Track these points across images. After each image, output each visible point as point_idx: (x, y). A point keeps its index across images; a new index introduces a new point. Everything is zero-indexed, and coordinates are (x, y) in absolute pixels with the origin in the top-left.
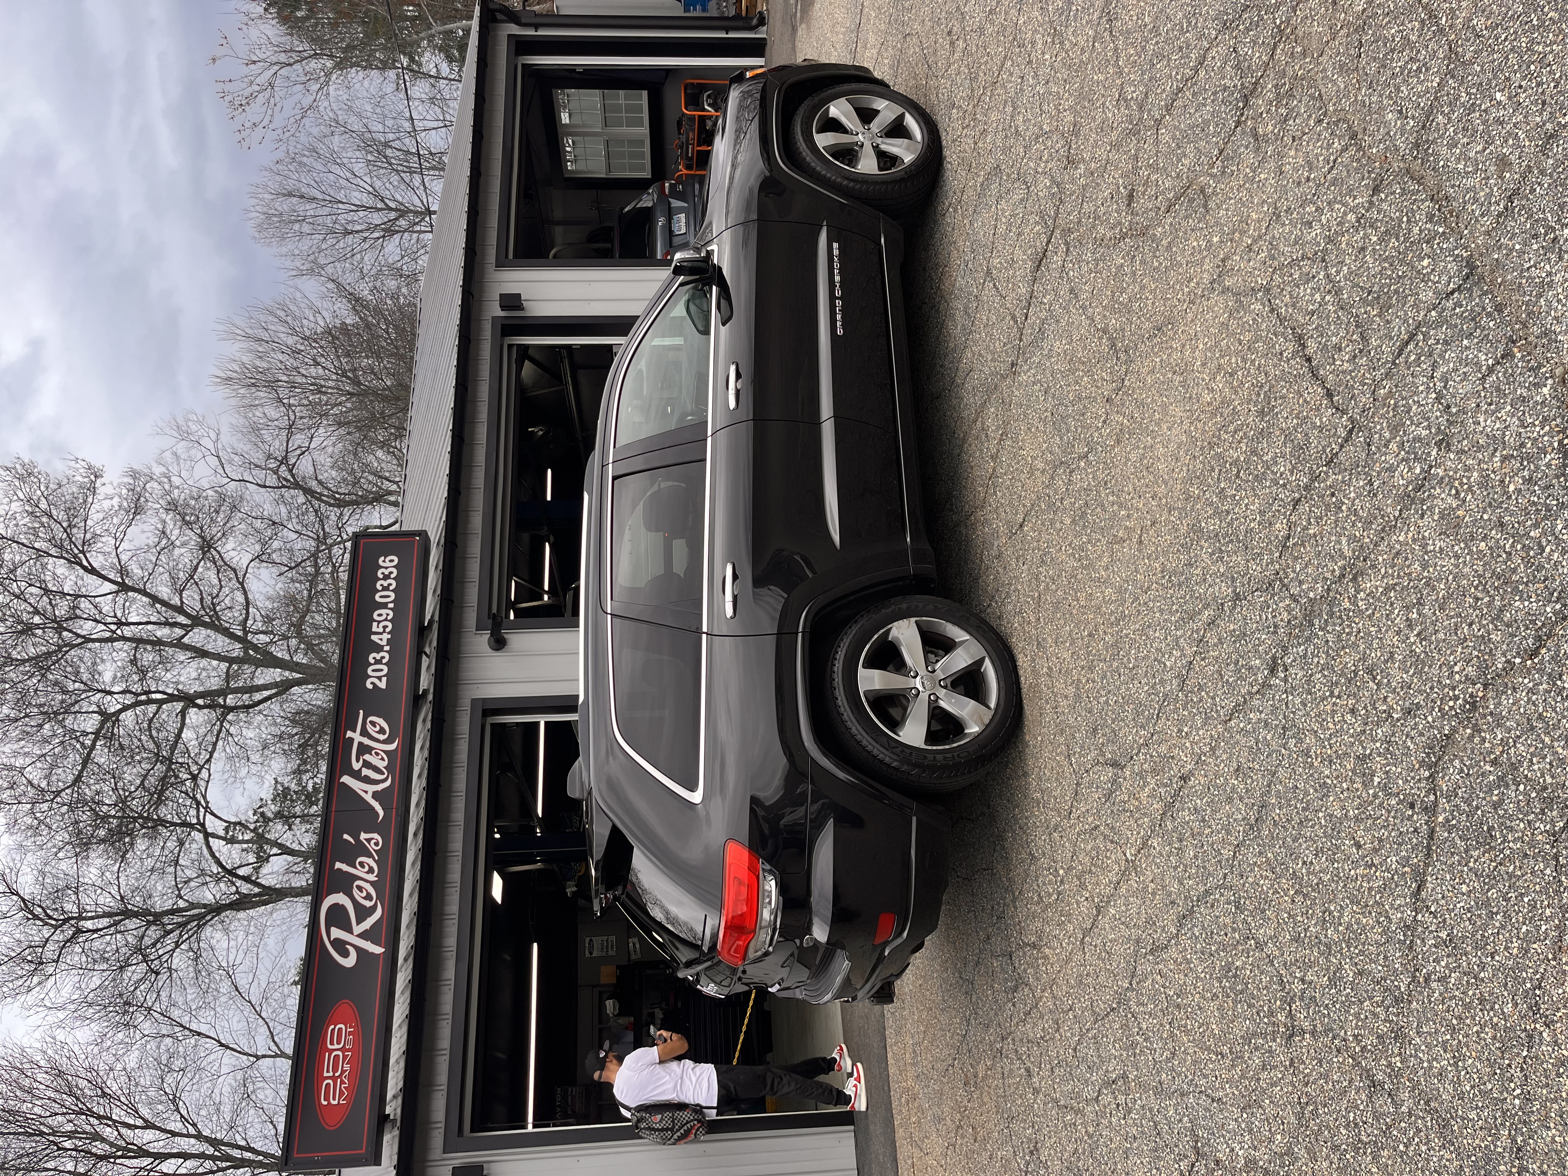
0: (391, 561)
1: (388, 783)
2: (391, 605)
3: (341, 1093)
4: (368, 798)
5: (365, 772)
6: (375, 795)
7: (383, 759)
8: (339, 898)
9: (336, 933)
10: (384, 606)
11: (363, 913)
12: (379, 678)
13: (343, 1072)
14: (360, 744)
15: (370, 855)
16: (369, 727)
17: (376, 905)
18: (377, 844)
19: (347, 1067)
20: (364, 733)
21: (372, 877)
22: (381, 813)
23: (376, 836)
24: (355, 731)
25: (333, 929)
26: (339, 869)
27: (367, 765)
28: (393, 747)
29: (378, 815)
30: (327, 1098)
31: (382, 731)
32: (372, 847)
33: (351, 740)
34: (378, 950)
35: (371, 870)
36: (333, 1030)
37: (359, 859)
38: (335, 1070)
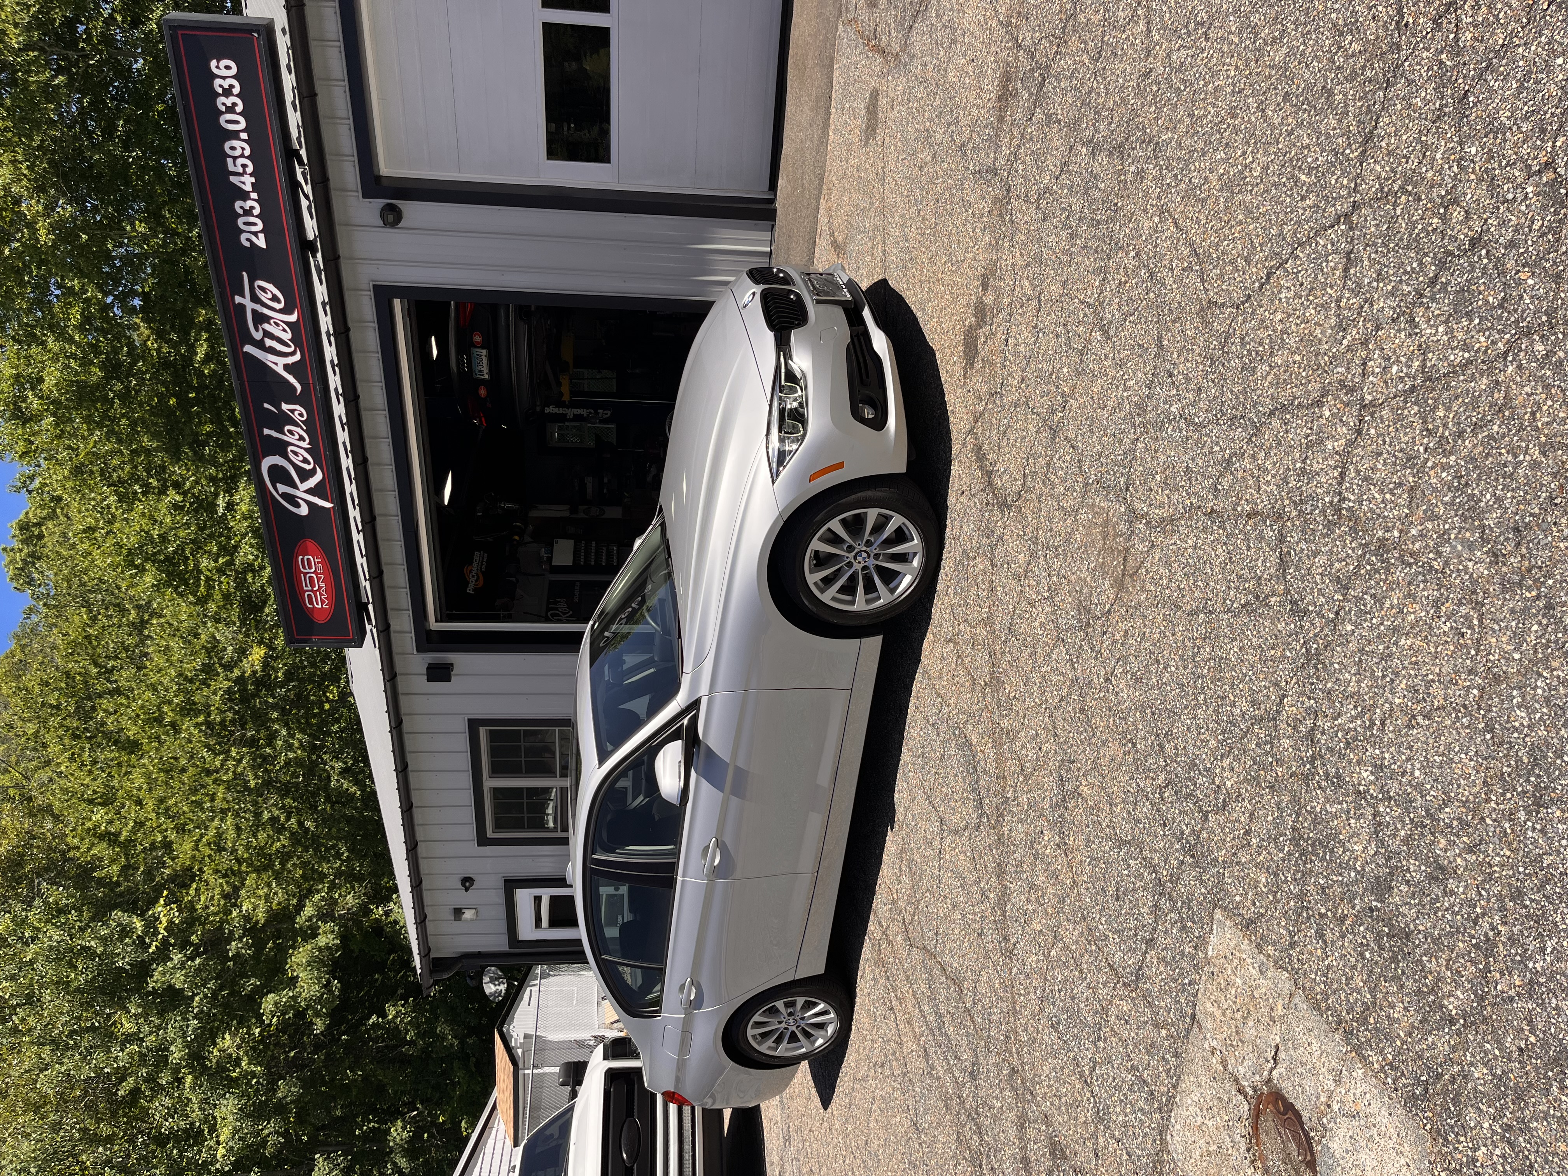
0: (228, 67)
1: (297, 357)
2: (244, 135)
3: (323, 602)
4: (280, 371)
5: (269, 342)
6: (286, 367)
7: (284, 330)
8: (277, 460)
9: (282, 488)
10: (235, 135)
11: (305, 475)
12: (255, 234)
13: (320, 588)
14: (254, 312)
15: (298, 425)
16: (258, 292)
17: (314, 468)
18: (301, 415)
19: (323, 585)
20: (255, 299)
21: (305, 445)
22: (299, 388)
23: (298, 407)
24: (243, 296)
25: (278, 485)
26: (269, 436)
27: (267, 334)
28: (293, 318)
29: (295, 389)
30: (311, 603)
31: (276, 299)
32: (296, 417)
33: (243, 306)
34: (328, 505)
35: (301, 438)
36: (302, 560)
37: (287, 428)
38: (313, 585)
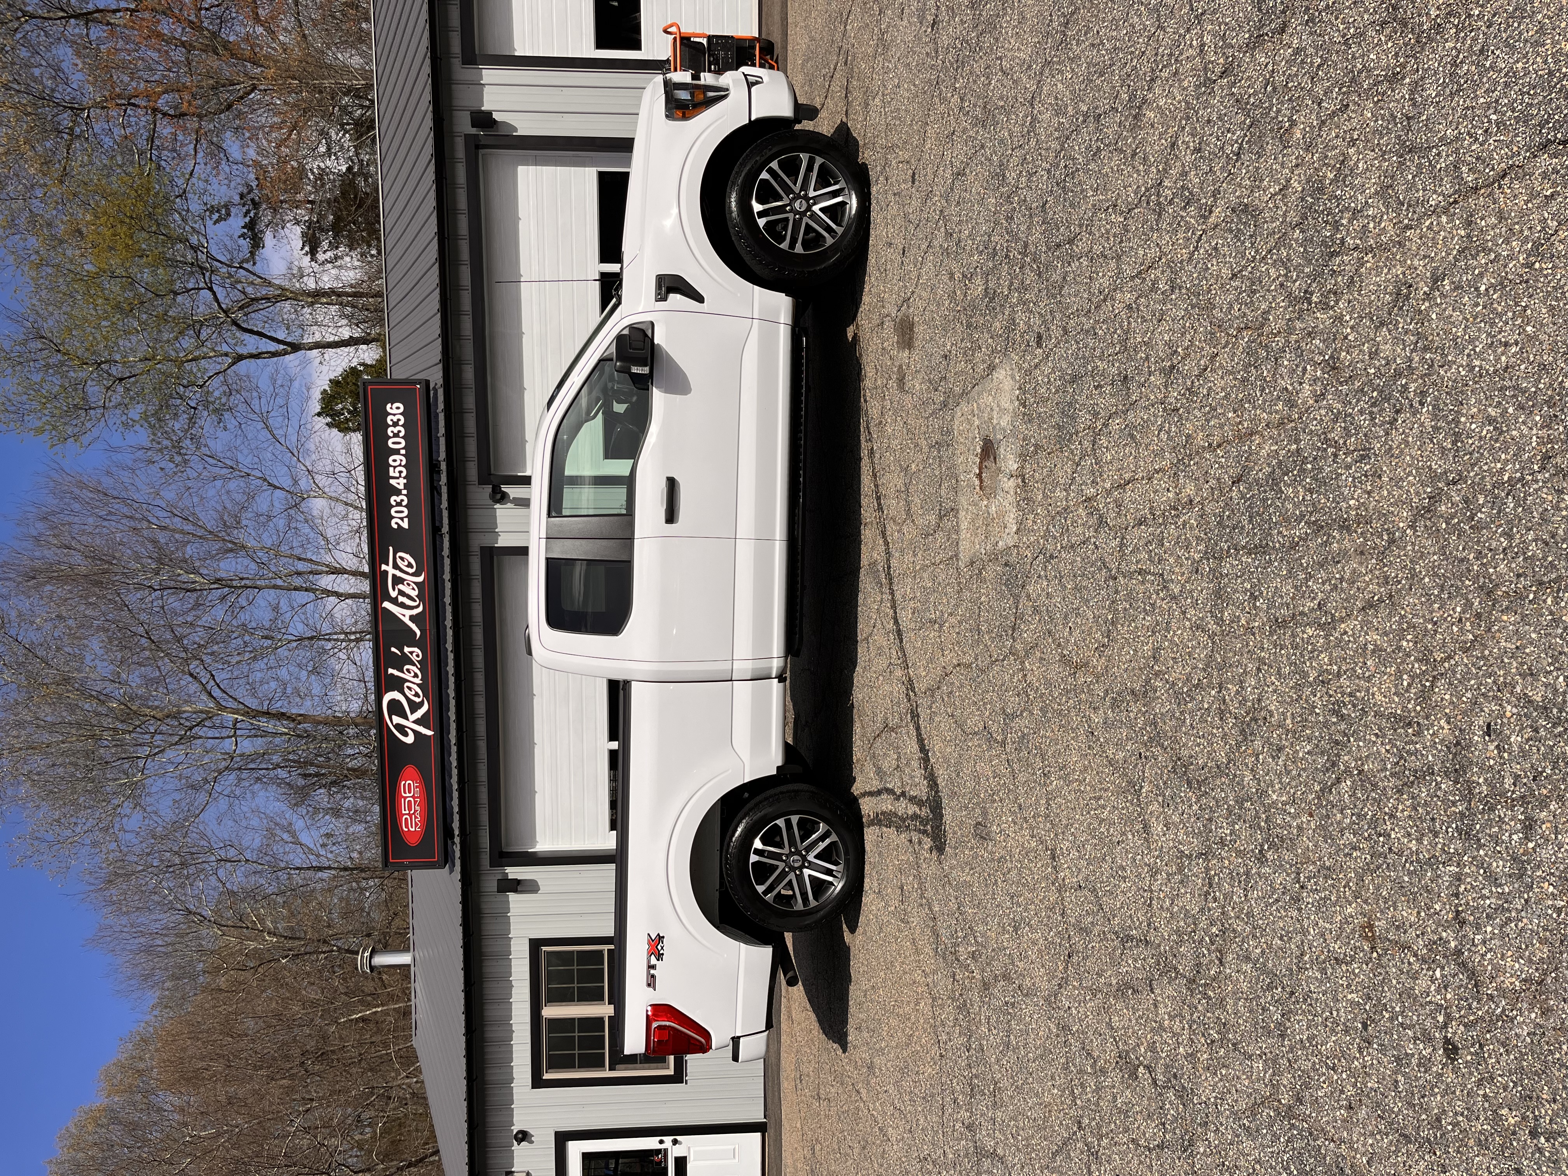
0: (398, 408)
1: (420, 609)
2: (403, 452)
3: (416, 825)
4: (406, 620)
5: (401, 599)
6: (412, 618)
7: (413, 589)
8: (395, 695)
9: (396, 720)
10: (397, 452)
11: (414, 706)
12: (402, 519)
13: (415, 811)
14: (394, 576)
15: (414, 665)
16: (399, 561)
18: (418, 656)
19: (418, 808)
20: (396, 566)
21: (418, 681)
22: (418, 633)
23: (416, 650)
24: (388, 565)
25: (394, 717)
26: (392, 674)
27: (401, 593)
28: (420, 579)
29: (416, 634)
30: (407, 826)
31: (410, 565)
32: (414, 658)
33: (386, 572)
34: (429, 733)
35: (416, 676)
36: (404, 785)
37: (407, 667)
38: (410, 810)
